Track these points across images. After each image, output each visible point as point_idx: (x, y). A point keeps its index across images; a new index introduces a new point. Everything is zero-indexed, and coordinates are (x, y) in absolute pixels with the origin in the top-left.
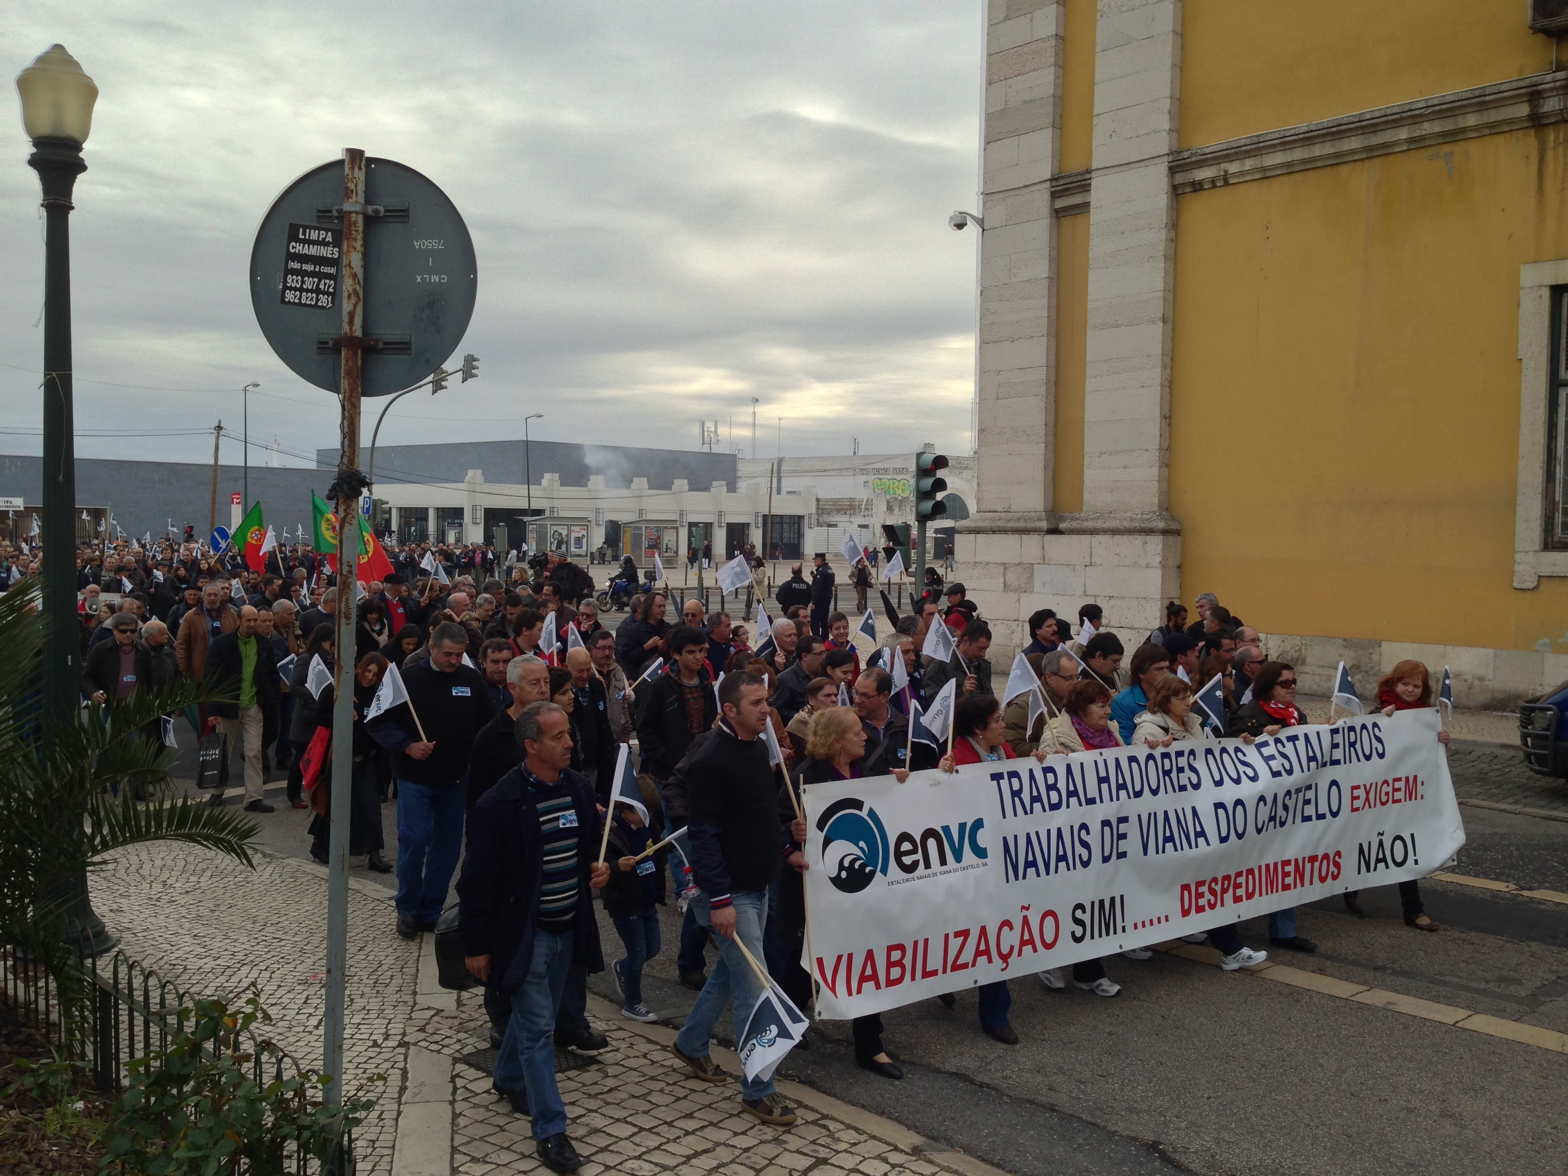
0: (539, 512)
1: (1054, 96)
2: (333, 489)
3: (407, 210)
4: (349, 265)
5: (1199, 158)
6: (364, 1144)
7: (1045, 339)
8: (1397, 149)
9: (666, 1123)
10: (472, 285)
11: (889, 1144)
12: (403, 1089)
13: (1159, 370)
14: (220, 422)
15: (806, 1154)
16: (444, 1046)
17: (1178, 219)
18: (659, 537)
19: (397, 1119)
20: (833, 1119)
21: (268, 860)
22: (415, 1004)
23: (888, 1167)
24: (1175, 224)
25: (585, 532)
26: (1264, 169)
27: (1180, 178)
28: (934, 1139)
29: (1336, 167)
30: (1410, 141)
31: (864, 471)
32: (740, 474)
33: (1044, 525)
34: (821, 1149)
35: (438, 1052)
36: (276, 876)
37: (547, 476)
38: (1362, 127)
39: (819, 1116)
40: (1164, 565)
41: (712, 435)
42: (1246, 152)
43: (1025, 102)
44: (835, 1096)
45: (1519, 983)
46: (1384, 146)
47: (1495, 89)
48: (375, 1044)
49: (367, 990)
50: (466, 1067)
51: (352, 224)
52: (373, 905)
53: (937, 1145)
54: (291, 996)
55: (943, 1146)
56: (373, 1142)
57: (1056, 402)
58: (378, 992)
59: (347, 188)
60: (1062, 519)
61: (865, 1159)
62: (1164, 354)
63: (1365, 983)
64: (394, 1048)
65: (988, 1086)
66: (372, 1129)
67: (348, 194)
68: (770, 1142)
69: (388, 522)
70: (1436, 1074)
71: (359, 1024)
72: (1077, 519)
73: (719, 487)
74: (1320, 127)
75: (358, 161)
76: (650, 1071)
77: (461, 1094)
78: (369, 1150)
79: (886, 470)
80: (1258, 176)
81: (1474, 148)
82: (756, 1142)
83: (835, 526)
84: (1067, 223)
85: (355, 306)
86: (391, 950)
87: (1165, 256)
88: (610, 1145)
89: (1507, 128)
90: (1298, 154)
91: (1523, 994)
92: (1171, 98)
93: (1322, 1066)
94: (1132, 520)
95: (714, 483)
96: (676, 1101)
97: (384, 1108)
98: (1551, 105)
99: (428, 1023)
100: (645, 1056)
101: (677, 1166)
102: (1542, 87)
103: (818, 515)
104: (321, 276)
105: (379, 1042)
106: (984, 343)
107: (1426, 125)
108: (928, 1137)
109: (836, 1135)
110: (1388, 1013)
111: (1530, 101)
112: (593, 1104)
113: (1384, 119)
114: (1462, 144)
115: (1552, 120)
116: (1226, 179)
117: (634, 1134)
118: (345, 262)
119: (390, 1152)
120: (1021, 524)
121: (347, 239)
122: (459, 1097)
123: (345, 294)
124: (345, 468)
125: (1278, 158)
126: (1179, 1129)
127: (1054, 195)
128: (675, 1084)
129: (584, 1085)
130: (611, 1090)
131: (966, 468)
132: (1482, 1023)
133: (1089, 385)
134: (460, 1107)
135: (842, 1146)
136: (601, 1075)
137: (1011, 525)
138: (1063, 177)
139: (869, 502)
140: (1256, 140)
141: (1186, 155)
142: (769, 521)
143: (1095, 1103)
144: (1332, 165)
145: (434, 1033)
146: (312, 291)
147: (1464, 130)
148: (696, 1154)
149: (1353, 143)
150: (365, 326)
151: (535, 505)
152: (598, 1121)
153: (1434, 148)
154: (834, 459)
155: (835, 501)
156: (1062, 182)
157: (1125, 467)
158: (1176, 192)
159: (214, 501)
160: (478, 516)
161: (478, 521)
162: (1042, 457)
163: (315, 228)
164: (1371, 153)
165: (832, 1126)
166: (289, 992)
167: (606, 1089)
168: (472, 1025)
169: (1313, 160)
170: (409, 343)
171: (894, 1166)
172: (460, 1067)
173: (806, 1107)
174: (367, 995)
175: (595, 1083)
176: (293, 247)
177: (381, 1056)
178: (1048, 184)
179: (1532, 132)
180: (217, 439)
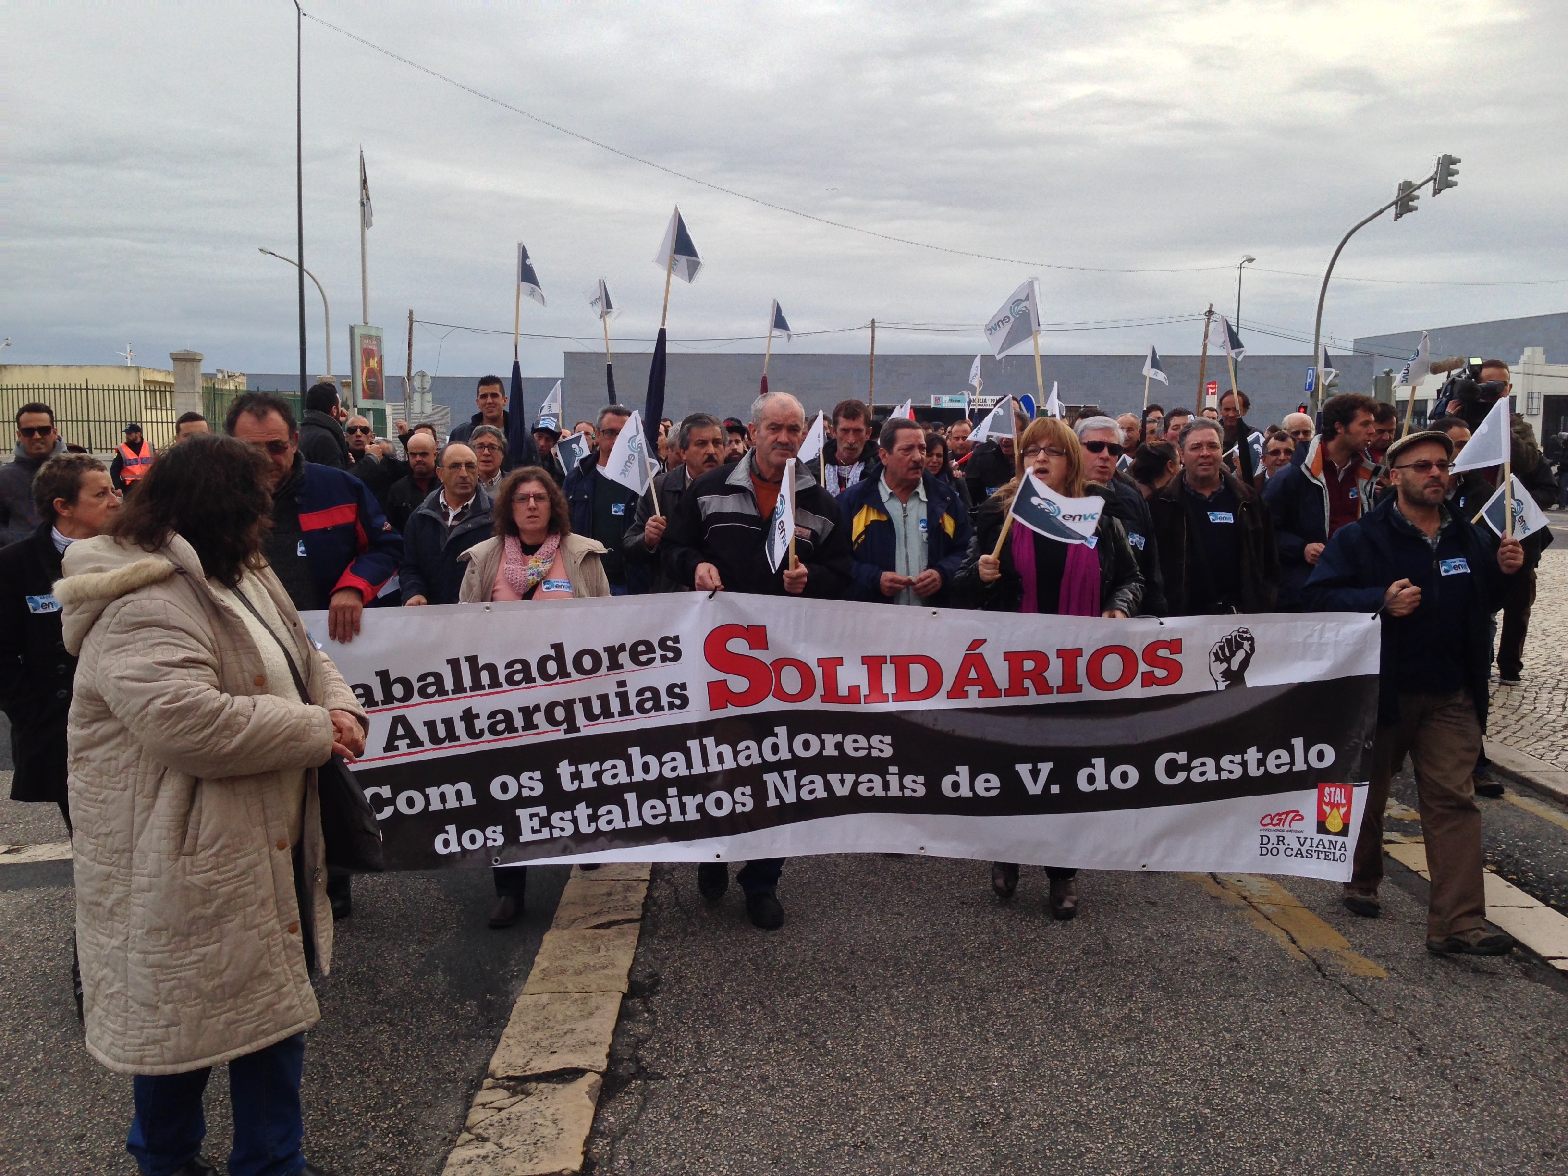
14: (1211, 305)
160: (1535, 405)
161: (1535, 412)
180: (1207, 325)
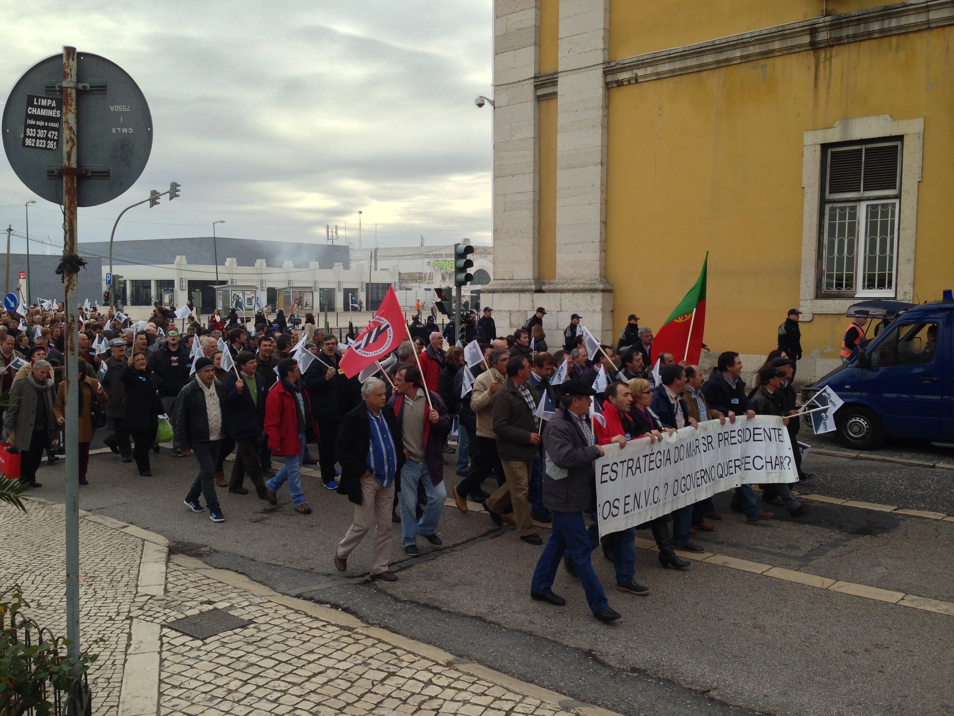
0: (224, 283)
1: (535, 26)
2: (60, 267)
3: (105, 86)
4: (67, 122)
5: (621, 66)
6: (103, 680)
7: (532, 174)
8: (734, 62)
9: (296, 657)
10: (150, 134)
11: (432, 661)
12: (128, 646)
13: (599, 194)
14: (10, 226)
15: (382, 671)
16: (155, 618)
17: (609, 102)
18: (301, 298)
19: (124, 665)
20: (400, 648)
21: (42, 506)
22: (137, 592)
23: (432, 675)
24: (607, 106)
25: (254, 295)
26: (658, 74)
27: (610, 78)
28: (461, 656)
29: (699, 73)
30: (742, 57)
31: (427, 256)
32: (351, 258)
33: (533, 287)
34: (391, 667)
35: (152, 622)
36: (47, 516)
37: (229, 260)
38: (714, 49)
39: (390, 647)
40: (603, 311)
41: (334, 234)
42: (648, 63)
43: (518, 30)
44: (402, 635)
45: (799, 548)
46: (727, 60)
47: (791, 27)
48: (111, 619)
49: (106, 585)
50: (169, 630)
51: (68, 95)
52: (111, 532)
53: (462, 660)
54: (56, 590)
55: (466, 660)
56: (109, 679)
57: (539, 213)
58: (113, 586)
59: (65, 72)
60: (544, 284)
61: (418, 671)
62: (602, 185)
63: (711, 551)
64: (123, 621)
65: (494, 623)
66: (108, 672)
67: (65, 76)
68: (360, 664)
69: (124, 289)
70: (751, 603)
71: (100, 607)
72: (552, 284)
73: (338, 266)
74: (690, 48)
75: (72, 55)
76: (287, 626)
77: (166, 647)
78: (107, 684)
79: (441, 255)
80: (654, 78)
81: (779, 62)
82: (352, 665)
83: (410, 289)
84: (544, 104)
85: (71, 148)
86: (122, 559)
87: (602, 125)
88: (260, 673)
89: (797, 50)
90: (678, 65)
91: (800, 555)
92: (604, 29)
93: (686, 601)
94: (584, 284)
95: (336, 264)
96: (303, 643)
97: (115, 658)
98: (823, 36)
99: (145, 604)
100: (284, 617)
101: (303, 682)
102: (817, 25)
103: (400, 283)
104: (49, 129)
105: (113, 617)
106: (496, 178)
107: (751, 48)
108: (457, 656)
109: (401, 658)
110: (724, 568)
111: (811, 34)
112: (251, 648)
113: (727, 44)
114: (771, 60)
115: (823, 45)
116: (636, 79)
117: (276, 665)
118: (64, 119)
119: (119, 684)
120: (520, 287)
121: (65, 105)
122: (164, 648)
123: (65, 141)
124: (67, 253)
125: (666, 67)
126: (604, 642)
127: (537, 87)
128: (302, 633)
129: (245, 637)
130: (262, 639)
131: (489, 253)
132: (777, 573)
133: (559, 203)
134: (165, 655)
135: (404, 664)
136: (256, 630)
137: (514, 287)
138: (541, 76)
139: (431, 275)
140: (653, 56)
141: (613, 64)
142: (370, 286)
143: (556, 629)
144: (698, 71)
145: (149, 610)
146: (43, 139)
147: (772, 51)
148: (315, 675)
149: (709, 59)
150: (78, 161)
151: (221, 278)
152: (253, 659)
153: (755, 62)
154: (410, 248)
155: (410, 275)
156: (541, 79)
157: (580, 252)
158: (608, 86)
159: (8, 277)
160: (184, 285)
161: (184, 288)
162: (532, 246)
163: (44, 98)
164: (719, 64)
165: (399, 652)
166: (55, 588)
167: (259, 639)
168: (174, 604)
169: (687, 68)
170: (108, 172)
171: (435, 674)
172: (165, 631)
173: (384, 642)
174: (106, 589)
175: (252, 636)
176: (30, 110)
177: (114, 626)
178: (532, 81)
179: (812, 52)
180: (9, 237)
